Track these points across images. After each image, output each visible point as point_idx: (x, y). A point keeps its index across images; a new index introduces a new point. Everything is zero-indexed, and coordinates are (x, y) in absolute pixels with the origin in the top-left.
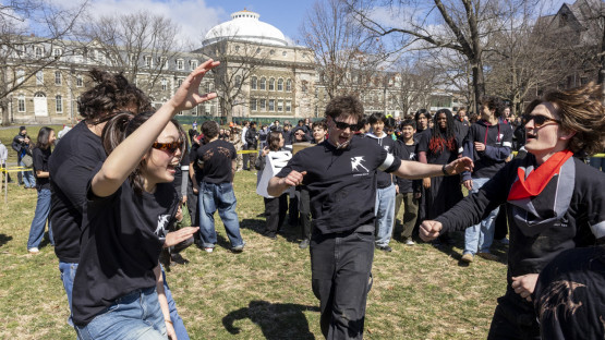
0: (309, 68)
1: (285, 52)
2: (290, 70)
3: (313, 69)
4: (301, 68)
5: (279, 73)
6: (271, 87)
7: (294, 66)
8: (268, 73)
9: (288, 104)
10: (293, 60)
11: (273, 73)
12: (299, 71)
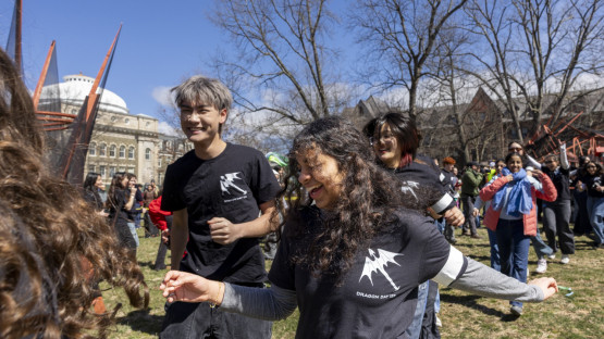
0: (153, 136)
1: (127, 120)
2: (133, 137)
3: (157, 137)
4: (145, 136)
5: (120, 140)
6: (112, 154)
7: (137, 134)
8: (109, 139)
9: (131, 171)
10: (136, 128)
11: (114, 139)
12: (142, 138)
